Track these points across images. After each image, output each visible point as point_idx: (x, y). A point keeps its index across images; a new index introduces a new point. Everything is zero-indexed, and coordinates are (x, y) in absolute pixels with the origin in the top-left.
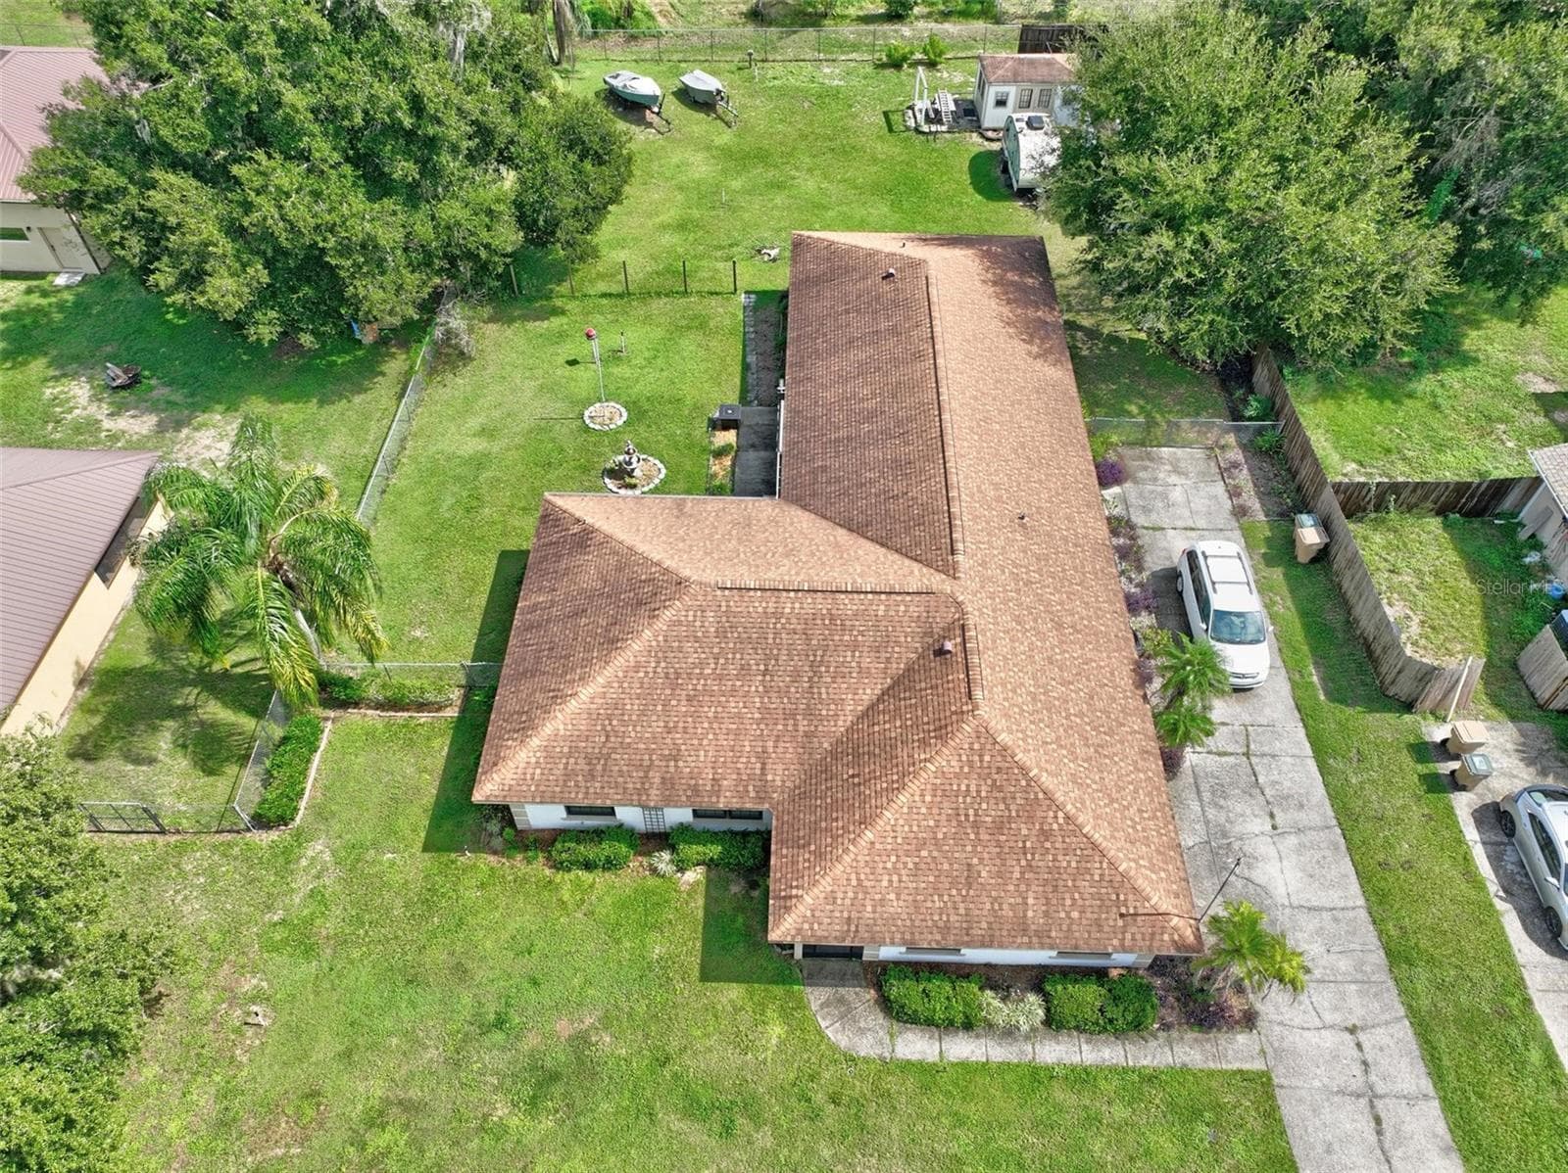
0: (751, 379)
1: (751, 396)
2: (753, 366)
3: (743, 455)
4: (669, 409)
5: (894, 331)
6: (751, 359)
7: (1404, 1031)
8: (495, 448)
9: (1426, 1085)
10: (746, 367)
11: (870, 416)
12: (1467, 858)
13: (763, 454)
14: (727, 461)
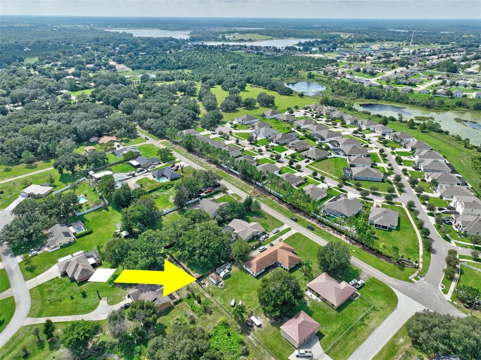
5: (263, 260)
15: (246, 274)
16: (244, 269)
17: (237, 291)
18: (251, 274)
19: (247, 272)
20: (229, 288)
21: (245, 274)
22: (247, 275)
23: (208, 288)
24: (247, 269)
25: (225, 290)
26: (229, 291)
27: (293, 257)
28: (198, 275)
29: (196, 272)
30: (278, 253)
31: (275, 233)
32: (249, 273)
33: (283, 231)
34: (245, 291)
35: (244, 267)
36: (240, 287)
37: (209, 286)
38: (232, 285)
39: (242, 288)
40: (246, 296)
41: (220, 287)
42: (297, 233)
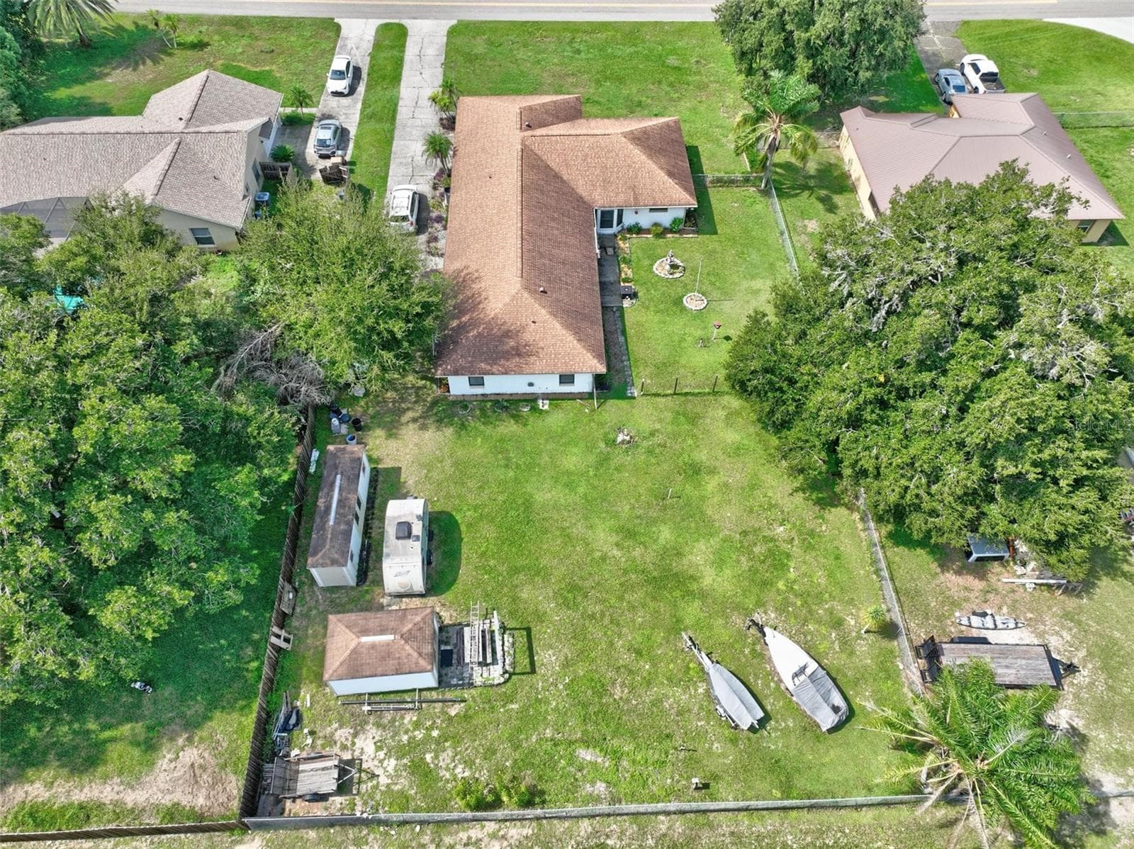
0: (619, 325)
1: (618, 314)
2: (619, 333)
3: (616, 279)
4: (662, 307)
5: (542, 255)
6: (622, 339)
7: (399, 117)
8: (745, 284)
9: (399, 108)
10: (624, 332)
11: (553, 219)
12: (355, 147)
13: (606, 280)
14: (623, 276)
15: (516, 417)
16: (463, 403)
17: (626, 587)
18: (553, 398)
19: (507, 405)
20: (556, 614)
21: (508, 427)
22: (535, 423)
23: (421, 772)
24: (496, 384)
25: (547, 658)
26: (578, 635)
27: (645, 132)
28: (191, 755)
29: (150, 746)
30: (554, 162)
31: (352, 90)
32: (531, 399)
33: (373, 56)
34: (665, 534)
35: (459, 386)
36: (603, 538)
37: (399, 751)
38: (538, 573)
39: (628, 534)
40: (719, 563)
41: (496, 673)
42: (452, 32)
